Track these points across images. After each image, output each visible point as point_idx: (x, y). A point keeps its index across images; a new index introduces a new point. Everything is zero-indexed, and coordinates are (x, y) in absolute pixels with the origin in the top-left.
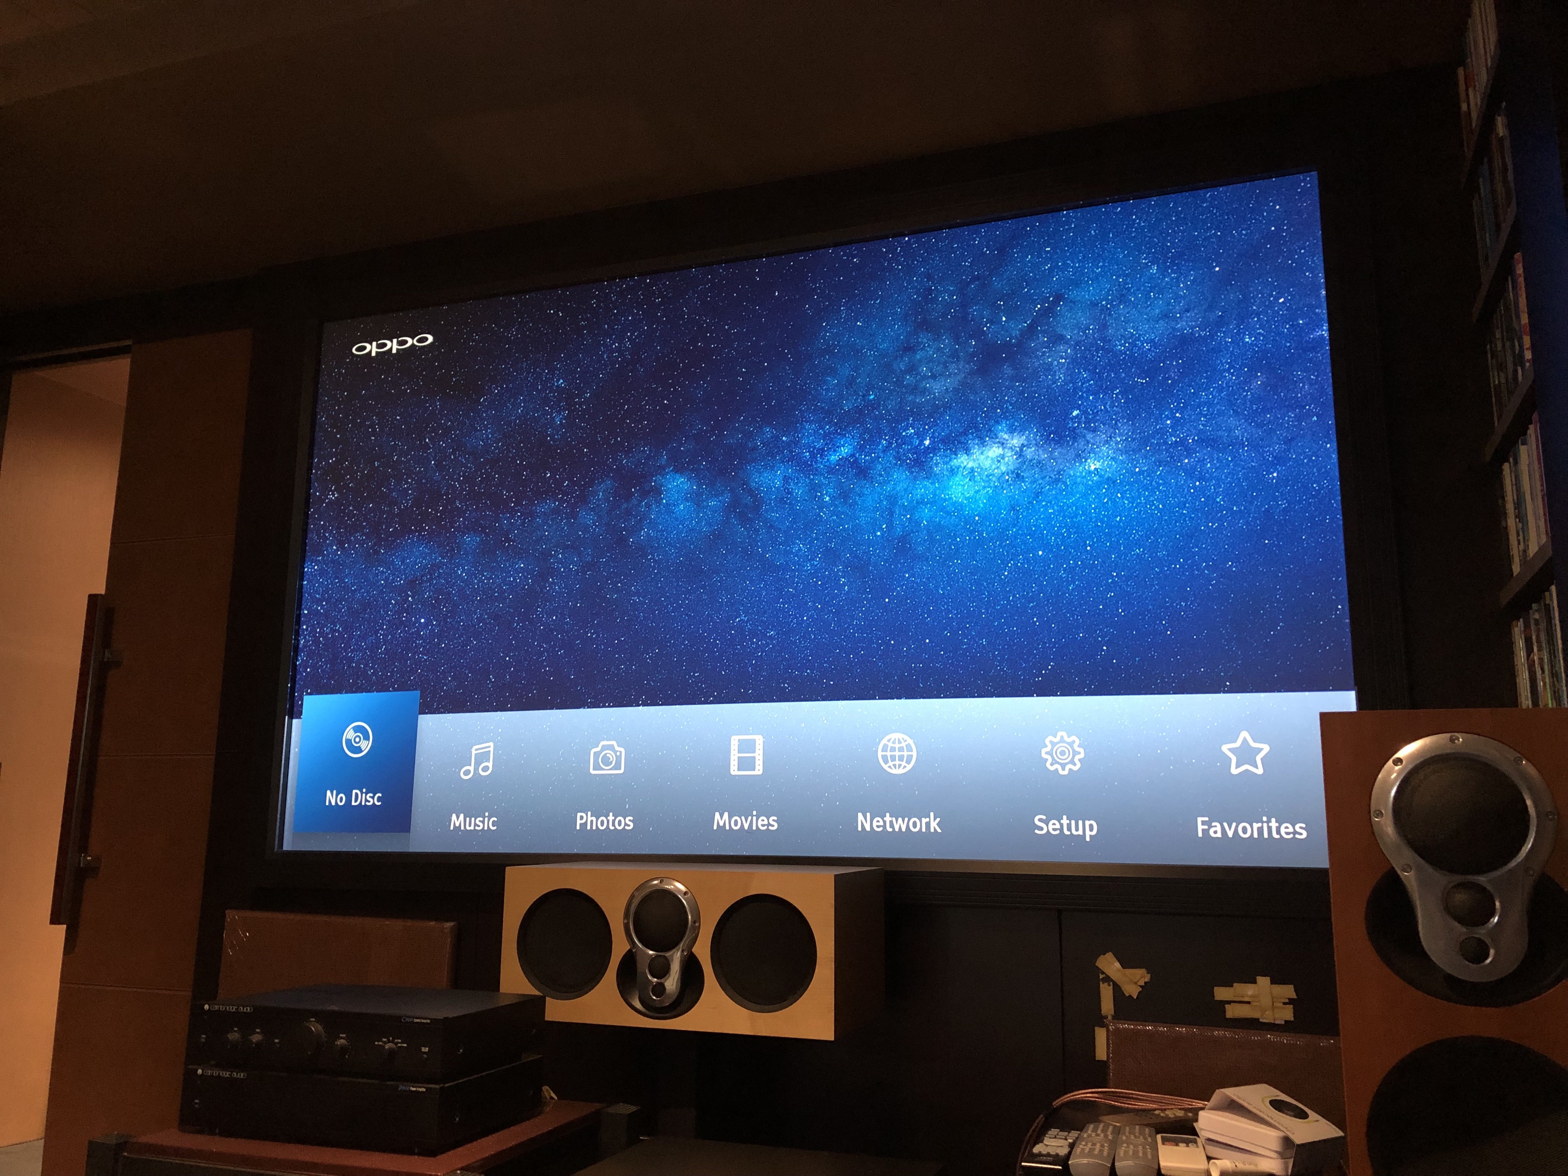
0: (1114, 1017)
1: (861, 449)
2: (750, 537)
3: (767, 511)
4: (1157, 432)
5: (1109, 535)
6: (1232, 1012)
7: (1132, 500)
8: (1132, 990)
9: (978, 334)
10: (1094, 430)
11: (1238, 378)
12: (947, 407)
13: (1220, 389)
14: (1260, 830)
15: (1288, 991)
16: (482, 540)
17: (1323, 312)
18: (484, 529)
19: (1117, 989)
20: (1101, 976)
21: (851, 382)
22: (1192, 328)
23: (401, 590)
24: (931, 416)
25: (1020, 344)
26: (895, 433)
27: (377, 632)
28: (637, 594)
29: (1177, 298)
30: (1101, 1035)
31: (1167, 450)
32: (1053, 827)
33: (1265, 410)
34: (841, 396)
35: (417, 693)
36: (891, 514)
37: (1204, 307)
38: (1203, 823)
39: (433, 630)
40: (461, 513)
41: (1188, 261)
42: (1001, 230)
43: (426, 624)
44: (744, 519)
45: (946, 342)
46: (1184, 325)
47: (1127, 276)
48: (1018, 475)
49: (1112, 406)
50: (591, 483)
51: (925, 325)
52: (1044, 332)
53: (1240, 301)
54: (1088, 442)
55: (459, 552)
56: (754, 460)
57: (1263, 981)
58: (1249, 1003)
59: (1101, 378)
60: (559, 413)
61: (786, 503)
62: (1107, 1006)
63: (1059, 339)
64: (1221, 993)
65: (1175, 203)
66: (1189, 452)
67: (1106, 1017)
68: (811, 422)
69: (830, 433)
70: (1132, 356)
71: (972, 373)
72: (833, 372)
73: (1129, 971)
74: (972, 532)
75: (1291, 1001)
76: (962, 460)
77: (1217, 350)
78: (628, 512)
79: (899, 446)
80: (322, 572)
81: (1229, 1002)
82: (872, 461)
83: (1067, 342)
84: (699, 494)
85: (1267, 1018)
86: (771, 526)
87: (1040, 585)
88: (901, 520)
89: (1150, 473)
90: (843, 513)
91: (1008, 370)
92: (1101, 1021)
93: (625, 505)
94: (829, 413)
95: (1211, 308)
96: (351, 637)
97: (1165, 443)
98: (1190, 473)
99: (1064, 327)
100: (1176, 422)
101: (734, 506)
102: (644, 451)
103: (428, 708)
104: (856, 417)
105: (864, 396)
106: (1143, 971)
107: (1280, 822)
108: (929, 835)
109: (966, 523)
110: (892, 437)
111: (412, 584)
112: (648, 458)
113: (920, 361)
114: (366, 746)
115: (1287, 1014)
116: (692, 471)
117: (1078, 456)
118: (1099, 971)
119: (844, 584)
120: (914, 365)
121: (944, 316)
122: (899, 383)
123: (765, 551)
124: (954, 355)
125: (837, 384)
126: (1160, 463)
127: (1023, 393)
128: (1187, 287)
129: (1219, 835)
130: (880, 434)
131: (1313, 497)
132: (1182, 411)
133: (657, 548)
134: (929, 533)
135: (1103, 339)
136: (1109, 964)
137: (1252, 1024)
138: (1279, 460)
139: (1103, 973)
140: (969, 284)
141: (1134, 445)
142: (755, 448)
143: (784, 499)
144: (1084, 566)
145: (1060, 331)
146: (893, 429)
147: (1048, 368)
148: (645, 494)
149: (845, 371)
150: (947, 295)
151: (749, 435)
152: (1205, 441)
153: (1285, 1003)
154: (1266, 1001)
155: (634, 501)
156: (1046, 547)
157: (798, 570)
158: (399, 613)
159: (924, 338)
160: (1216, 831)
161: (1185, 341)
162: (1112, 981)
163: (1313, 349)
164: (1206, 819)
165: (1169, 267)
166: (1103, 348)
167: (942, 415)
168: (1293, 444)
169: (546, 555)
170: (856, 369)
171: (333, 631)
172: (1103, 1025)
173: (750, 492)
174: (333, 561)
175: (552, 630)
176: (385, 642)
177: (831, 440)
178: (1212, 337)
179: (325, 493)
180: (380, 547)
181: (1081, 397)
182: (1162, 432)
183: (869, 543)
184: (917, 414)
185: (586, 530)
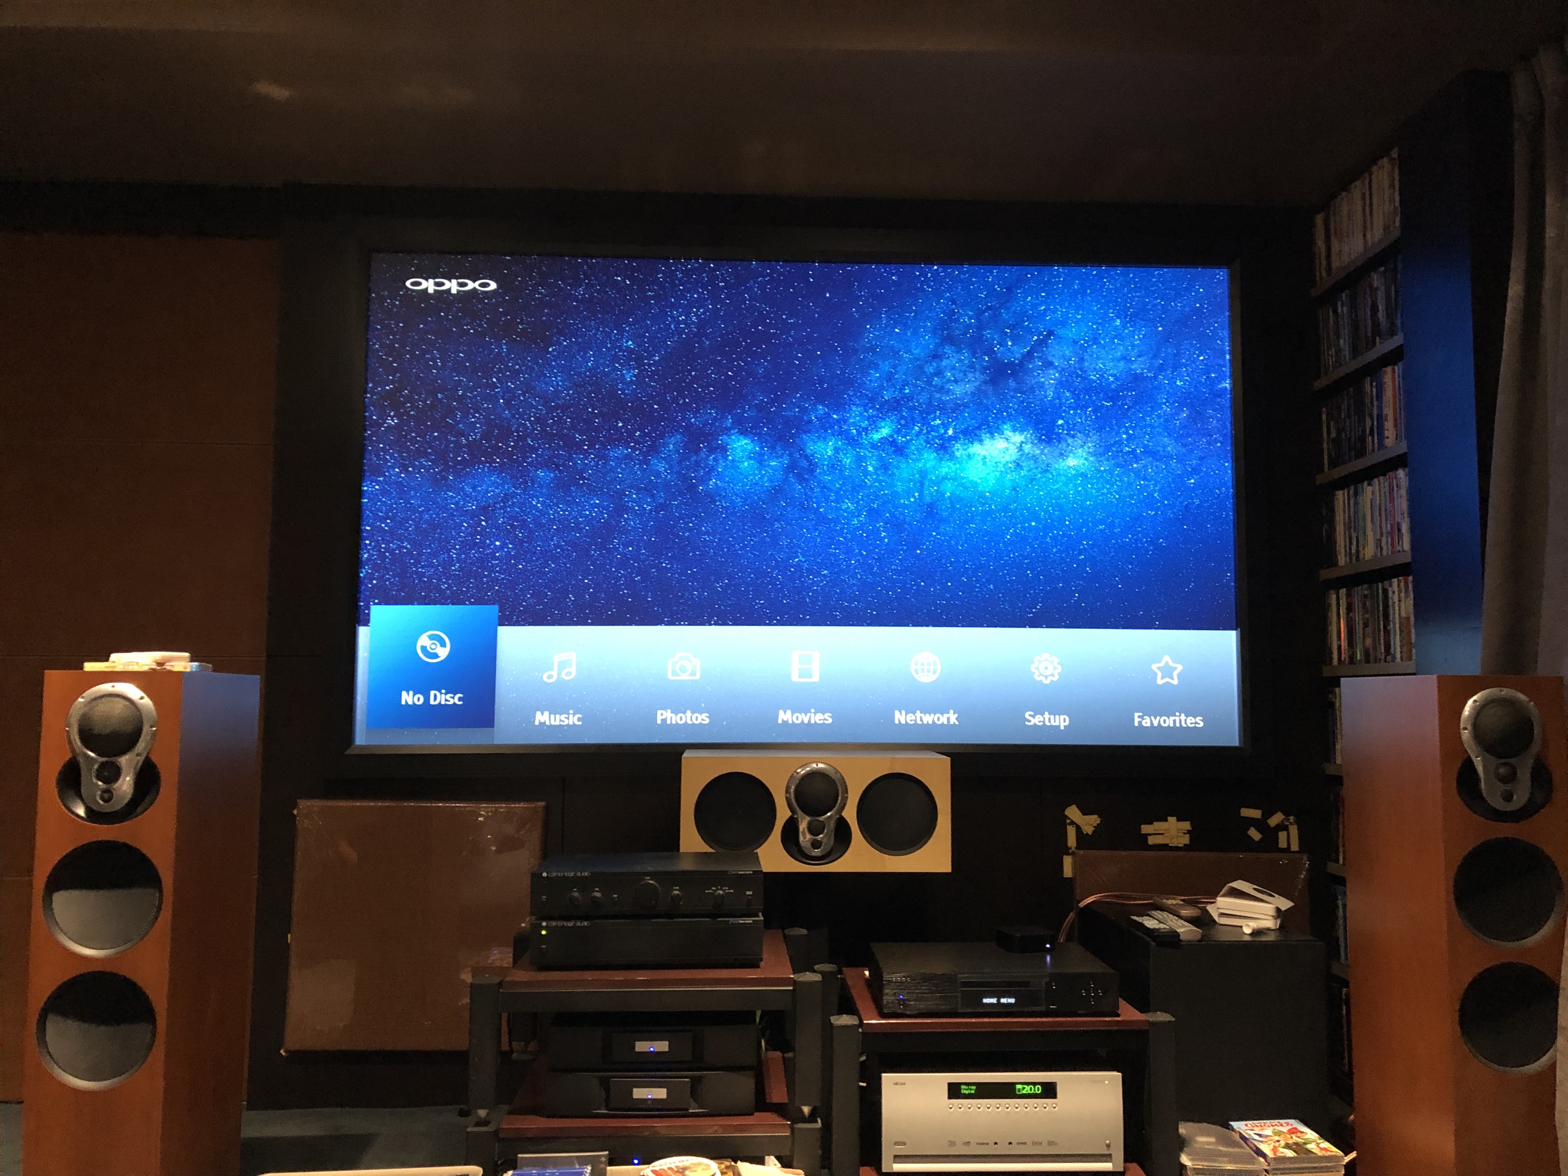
0: (1077, 848)
1: (898, 431)
2: (806, 494)
3: (820, 473)
4: (1116, 442)
5: (1081, 514)
6: (1151, 841)
7: (1098, 490)
8: (1088, 830)
9: (990, 352)
10: (1073, 437)
11: (1171, 410)
12: (966, 406)
13: (1159, 416)
14: (1174, 721)
15: (1186, 825)
16: (556, 476)
17: (1227, 370)
18: (557, 466)
19: (1078, 829)
20: (1068, 821)
21: (890, 377)
22: (1143, 369)
23: (473, 515)
24: (953, 412)
25: (1021, 364)
26: (925, 422)
27: (449, 551)
28: (707, 533)
29: (1133, 346)
30: (1068, 861)
31: (1122, 456)
32: (1037, 720)
33: (1189, 435)
34: (882, 388)
35: (496, 608)
36: (922, 485)
37: (1150, 356)
38: (1139, 717)
39: (508, 553)
40: (533, 449)
41: (1142, 319)
42: (1009, 272)
43: (501, 548)
44: (800, 478)
45: (965, 355)
46: (1137, 367)
47: (1099, 324)
48: (1018, 465)
49: (1086, 421)
50: (662, 436)
51: (950, 340)
52: (1040, 358)
53: (1175, 355)
54: (1069, 445)
55: (533, 484)
56: (809, 431)
57: (1172, 820)
58: (1162, 834)
59: (1079, 398)
60: (629, 371)
61: (836, 469)
62: (1072, 841)
63: (1049, 364)
64: (1145, 829)
65: (1133, 273)
66: (1137, 459)
67: (1070, 848)
68: (857, 405)
69: (873, 416)
70: (1100, 384)
71: (985, 382)
72: (876, 367)
73: (1085, 817)
74: (984, 504)
75: (1189, 832)
76: (976, 448)
77: (1158, 388)
78: (697, 463)
79: (928, 432)
80: (384, 492)
81: (1150, 835)
82: (908, 442)
83: (1056, 368)
84: (761, 455)
85: (1174, 843)
86: (824, 487)
87: (1033, 547)
88: (930, 491)
89: (1111, 472)
90: (883, 481)
91: (1012, 383)
92: (1067, 851)
93: (693, 459)
94: (872, 400)
95: (1155, 356)
96: (420, 554)
97: (1122, 451)
98: (1137, 473)
99: (1054, 356)
100: (1130, 438)
101: (792, 467)
102: (711, 413)
103: (506, 620)
104: (894, 407)
105: (900, 389)
106: (1095, 817)
107: (1187, 716)
108: (948, 726)
109: (980, 497)
110: (923, 425)
111: (484, 510)
112: (715, 419)
113: (945, 367)
114: (443, 653)
115: (1186, 840)
116: (755, 435)
117: (1061, 454)
118: (1067, 817)
119: (885, 537)
120: (941, 370)
121: (964, 334)
122: (929, 383)
123: (819, 507)
124: (972, 366)
125: (878, 378)
126: (1118, 465)
127: (1023, 402)
128: (1140, 339)
129: (1149, 725)
130: (914, 421)
131: (1216, 498)
132: (1133, 429)
133: (724, 497)
134: (952, 503)
135: (1081, 369)
136: (1073, 813)
137: (1164, 847)
138: (1195, 471)
139: (1069, 819)
140: (984, 312)
141: (1101, 450)
142: (810, 422)
143: (835, 465)
144: (1064, 535)
145: (1050, 358)
146: (923, 418)
147: (1041, 386)
148: (712, 450)
149: (886, 366)
150: (967, 318)
151: (804, 410)
152: (1148, 452)
153: (1184, 833)
154: (1174, 832)
155: (703, 455)
156: (1037, 519)
157: (846, 524)
158: (473, 535)
159: (948, 350)
160: (1146, 722)
161: (1137, 378)
162: (1075, 824)
163: (1220, 396)
164: (1141, 714)
165: (1128, 322)
166: (1081, 376)
167: (963, 412)
168: (1205, 461)
169: (621, 494)
170: (894, 367)
171: (400, 548)
172: (1068, 854)
173: (806, 457)
174: (396, 483)
175: (629, 559)
176: (459, 560)
177: (874, 422)
178: (1155, 378)
179: (383, 416)
180: (448, 473)
181: (1064, 411)
182: (1120, 443)
183: (905, 506)
184: (942, 408)
185: (658, 475)
